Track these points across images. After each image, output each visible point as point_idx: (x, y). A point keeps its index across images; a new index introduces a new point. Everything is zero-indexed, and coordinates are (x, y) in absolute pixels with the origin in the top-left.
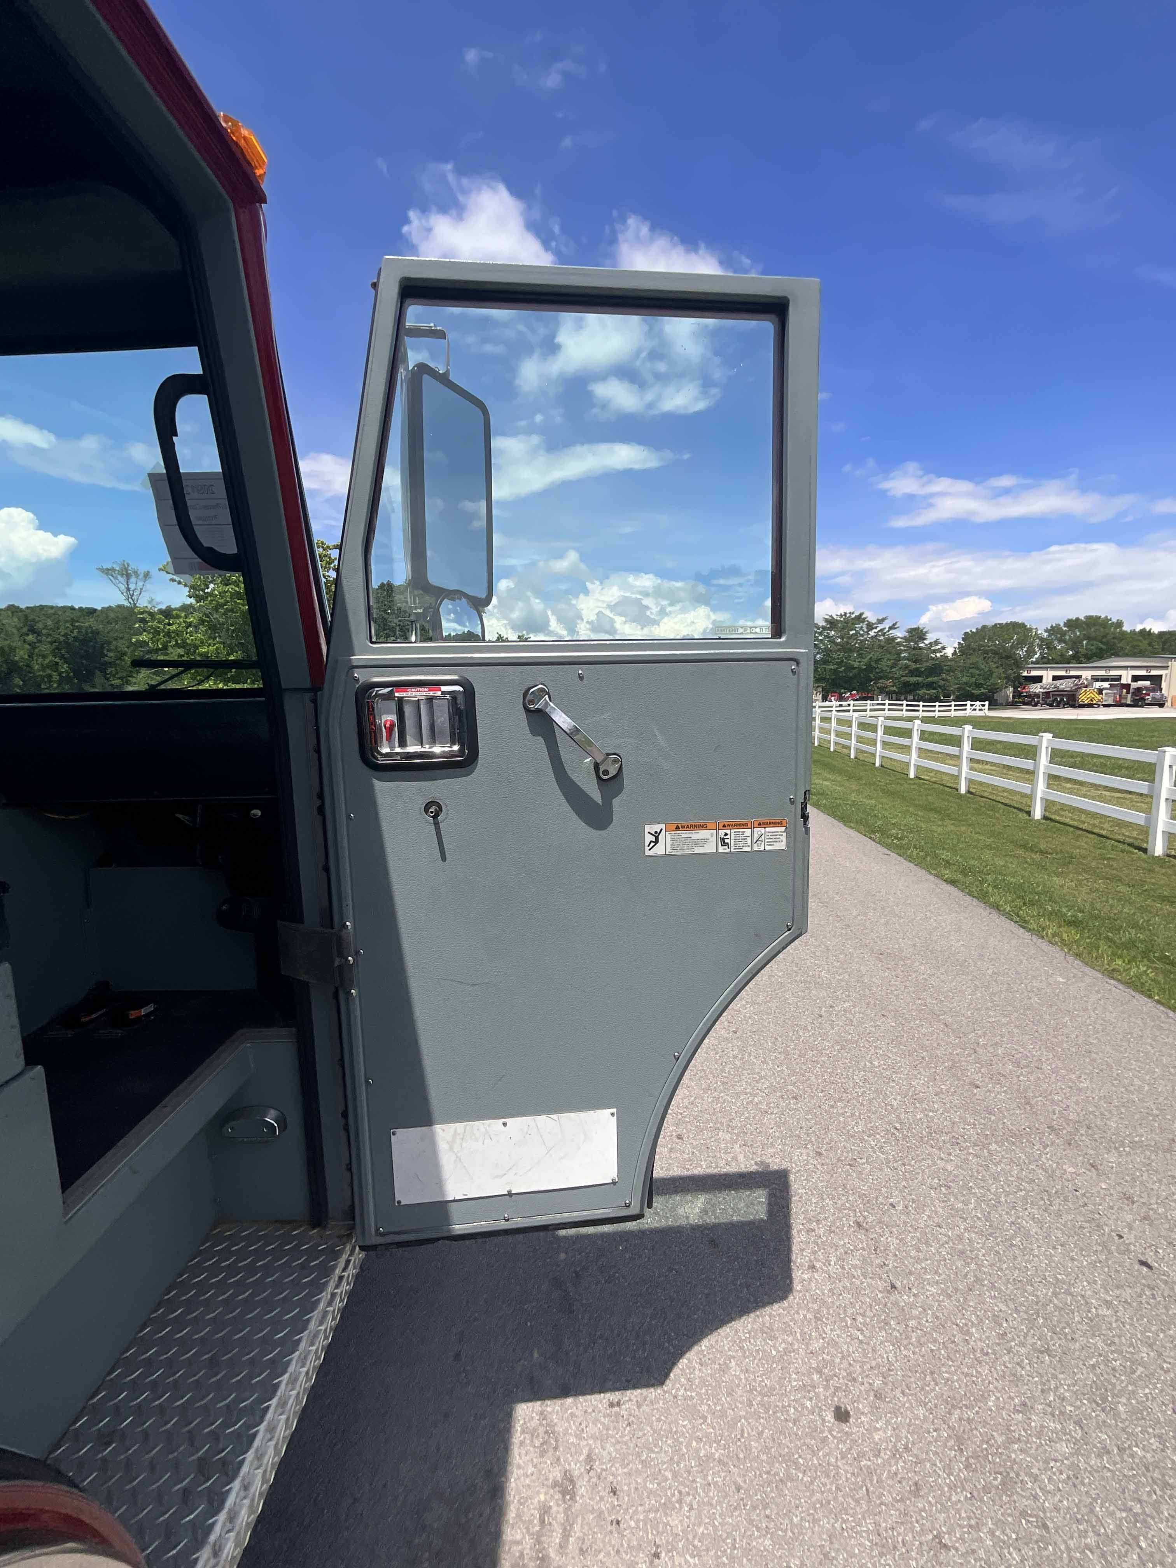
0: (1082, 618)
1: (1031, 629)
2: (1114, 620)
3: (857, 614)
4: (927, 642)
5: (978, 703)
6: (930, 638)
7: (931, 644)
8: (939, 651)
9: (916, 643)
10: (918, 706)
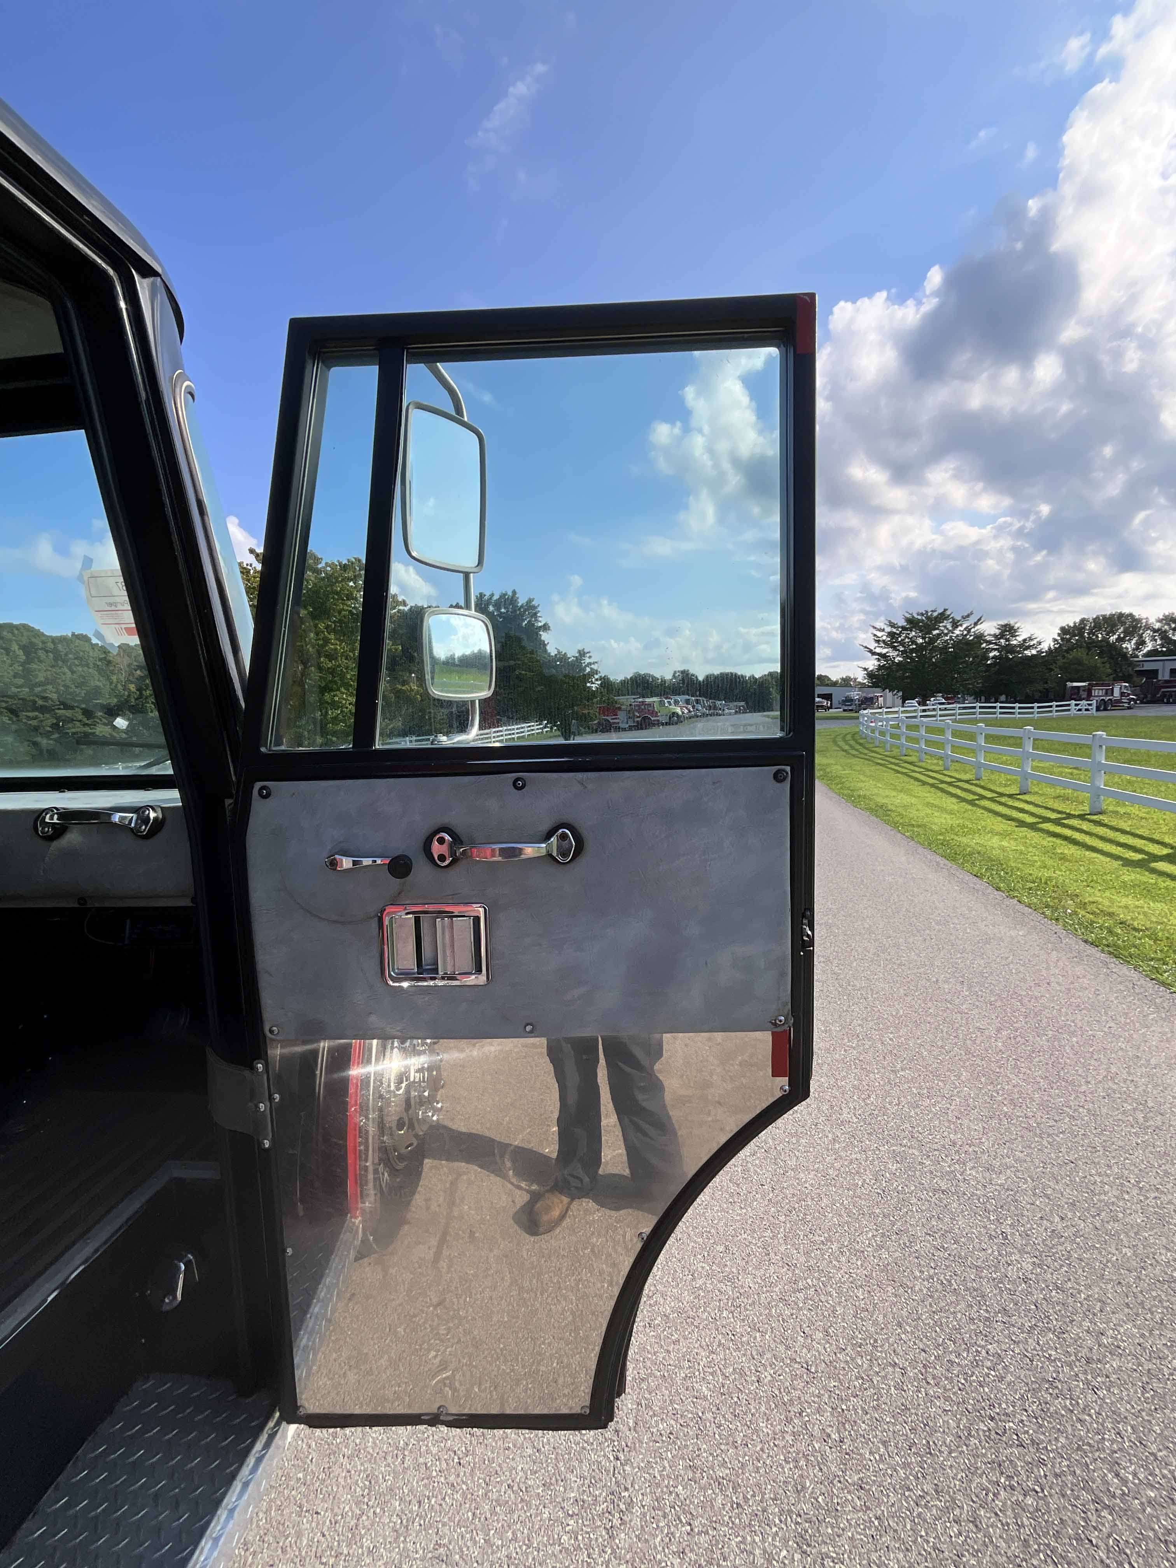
1: (1139, 621)
3: (941, 611)
4: (1020, 639)
5: (1084, 702)
6: (1023, 634)
7: (1025, 640)
8: (1033, 647)
9: (1008, 640)
10: (1013, 708)
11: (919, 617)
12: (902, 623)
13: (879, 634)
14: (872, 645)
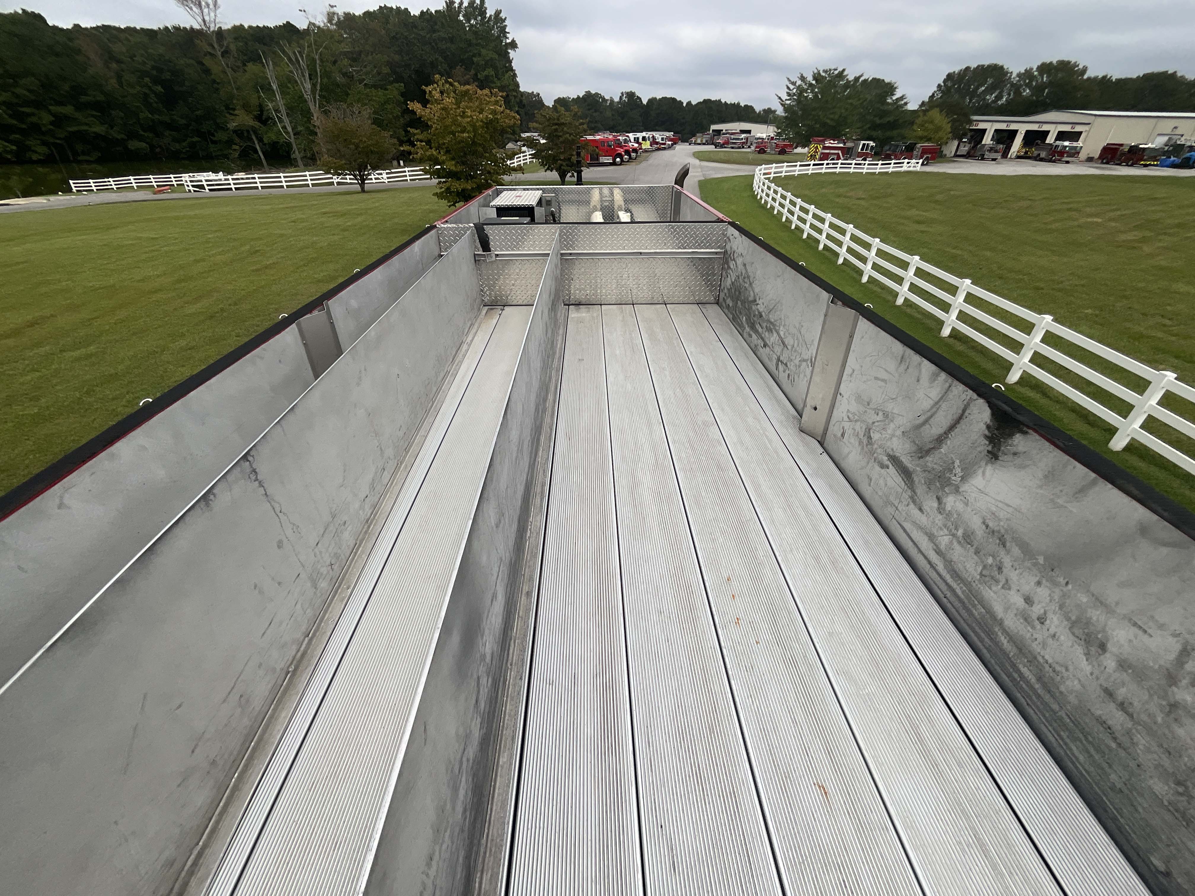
0: (1055, 62)
1: (1006, 73)
2: (1081, 67)
3: (840, 69)
4: (894, 98)
5: (914, 161)
6: (898, 94)
7: (896, 99)
8: (902, 106)
9: (885, 98)
11: (824, 74)
12: (810, 78)
13: (792, 87)
14: (785, 97)
